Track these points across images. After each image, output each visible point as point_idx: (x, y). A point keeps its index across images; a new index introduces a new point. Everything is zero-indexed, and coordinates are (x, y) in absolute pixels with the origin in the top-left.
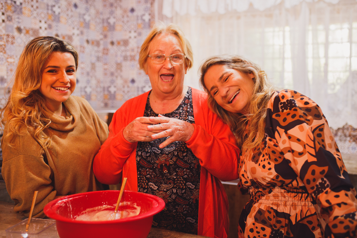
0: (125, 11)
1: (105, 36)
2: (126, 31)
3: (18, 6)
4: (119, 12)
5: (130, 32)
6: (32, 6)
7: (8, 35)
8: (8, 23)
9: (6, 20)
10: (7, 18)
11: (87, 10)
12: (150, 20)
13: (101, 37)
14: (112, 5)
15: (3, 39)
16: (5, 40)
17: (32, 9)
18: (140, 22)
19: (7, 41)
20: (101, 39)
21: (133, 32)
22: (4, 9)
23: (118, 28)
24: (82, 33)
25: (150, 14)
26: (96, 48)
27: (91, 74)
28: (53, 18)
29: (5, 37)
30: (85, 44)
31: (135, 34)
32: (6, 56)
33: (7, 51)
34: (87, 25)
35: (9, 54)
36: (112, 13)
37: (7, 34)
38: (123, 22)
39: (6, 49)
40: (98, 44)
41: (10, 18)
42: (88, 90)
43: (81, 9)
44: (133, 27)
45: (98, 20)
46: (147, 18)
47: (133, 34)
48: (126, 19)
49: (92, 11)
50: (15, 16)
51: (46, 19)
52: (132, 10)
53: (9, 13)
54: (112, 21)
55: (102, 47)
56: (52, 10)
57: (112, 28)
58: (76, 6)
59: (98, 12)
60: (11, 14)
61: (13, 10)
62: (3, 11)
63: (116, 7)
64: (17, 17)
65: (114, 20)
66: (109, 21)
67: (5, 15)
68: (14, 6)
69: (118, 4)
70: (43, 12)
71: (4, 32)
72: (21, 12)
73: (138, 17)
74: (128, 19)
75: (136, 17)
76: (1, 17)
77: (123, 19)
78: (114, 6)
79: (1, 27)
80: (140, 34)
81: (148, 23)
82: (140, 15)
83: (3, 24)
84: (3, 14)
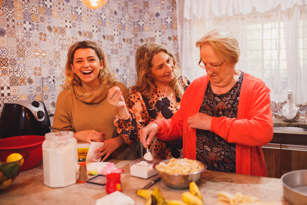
0: (152, 16)
1: (136, 35)
2: (152, 30)
3: (79, 15)
4: (146, 16)
5: (156, 32)
6: (88, 15)
8: (73, 28)
10: (73, 25)
11: (123, 16)
12: (171, 22)
13: (133, 36)
14: (141, 11)
16: (71, 41)
17: (88, 17)
18: (163, 23)
20: (133, 38)
21: (158, 32)
22: (70, 18)
23: (146, 28)
24: (120, 33)
25: (171, 18)
26: (129, 45)
27: (127, 65)
28: (101, 23)
30: (122, 42)
31: (160, 33)
34: (123, 27)
36: (141, 17)
37: (72, 36)
38: (150, 24)
40: (131, 42)
41: (74, 25)
42: (125, 77)
43: (119, 16)
44: (158, 27)
45: (131, 23)
46: (169, 20)
47: (158, 34)
48: (152, 22)
49: (127, 16)
51: (96, 25)
52: (158, 15)
53: (74, 21)
54: (141, 23)
55: (133, 44)
56: (100, 17)
57: (141, 29)
58: (116, 13)
59: (130, 17)
60: (75, 22)
61: (76, 19)
62: (70, 20)
63: (144, 13)
64: (78, 24)
65: (143, 23)
66: (139, 23)
67: (71, 22)
68: (76, 16)
69: (146, 10)
70: (95, 19)
71: (71, 35)
72: (81, 20)
73: (162, 20)
74: (154, 22)
75: (160, 20)
76: (69, 24)
77: (150, 22)
78: (143, 12)
79: (69, 32)
80: (164, 33)
81: (170, 24)
82: (163, 18)
83: (70, 30)
84: (70, 22)
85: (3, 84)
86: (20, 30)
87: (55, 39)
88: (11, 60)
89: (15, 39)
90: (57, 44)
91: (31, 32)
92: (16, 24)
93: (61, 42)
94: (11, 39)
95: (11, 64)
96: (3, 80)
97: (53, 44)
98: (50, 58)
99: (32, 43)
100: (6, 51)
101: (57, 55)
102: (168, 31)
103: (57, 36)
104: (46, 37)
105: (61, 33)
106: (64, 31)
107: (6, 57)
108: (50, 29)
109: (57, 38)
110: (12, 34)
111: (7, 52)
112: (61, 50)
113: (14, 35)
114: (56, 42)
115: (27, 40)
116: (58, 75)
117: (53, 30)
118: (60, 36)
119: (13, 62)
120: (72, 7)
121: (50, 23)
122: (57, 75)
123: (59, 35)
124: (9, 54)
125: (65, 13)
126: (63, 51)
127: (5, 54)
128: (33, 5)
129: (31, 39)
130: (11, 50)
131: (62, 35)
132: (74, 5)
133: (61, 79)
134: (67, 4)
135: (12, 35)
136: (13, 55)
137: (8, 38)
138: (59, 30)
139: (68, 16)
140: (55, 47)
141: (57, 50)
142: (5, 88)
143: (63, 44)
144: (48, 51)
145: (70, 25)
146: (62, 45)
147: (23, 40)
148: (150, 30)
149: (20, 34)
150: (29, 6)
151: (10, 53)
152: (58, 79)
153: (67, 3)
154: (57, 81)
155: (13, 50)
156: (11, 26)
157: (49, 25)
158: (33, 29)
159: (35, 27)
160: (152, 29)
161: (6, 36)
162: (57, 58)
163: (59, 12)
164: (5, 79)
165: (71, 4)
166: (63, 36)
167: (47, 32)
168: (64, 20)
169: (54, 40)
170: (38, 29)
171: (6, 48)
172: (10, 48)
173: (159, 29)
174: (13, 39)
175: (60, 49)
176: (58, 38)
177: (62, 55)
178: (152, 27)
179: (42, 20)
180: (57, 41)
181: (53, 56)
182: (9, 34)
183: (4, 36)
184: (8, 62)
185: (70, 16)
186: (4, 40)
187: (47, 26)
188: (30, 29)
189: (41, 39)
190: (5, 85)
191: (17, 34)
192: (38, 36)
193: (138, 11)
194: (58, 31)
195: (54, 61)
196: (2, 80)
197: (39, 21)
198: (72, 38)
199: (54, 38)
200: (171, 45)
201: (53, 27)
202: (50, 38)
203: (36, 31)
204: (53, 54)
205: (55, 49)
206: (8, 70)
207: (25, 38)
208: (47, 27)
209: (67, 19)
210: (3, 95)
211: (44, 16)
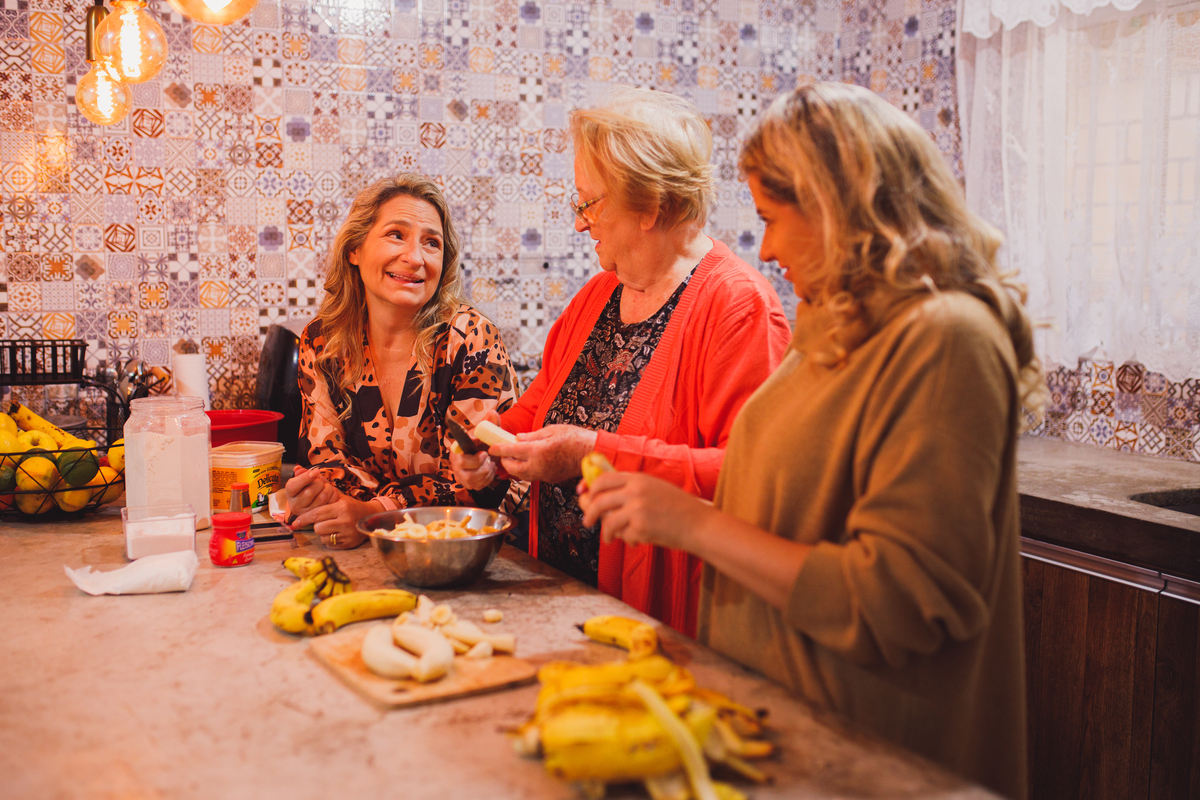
0: (894, 31)
2: (894, 88)
3: (577, 57)
4: (880, 34)
5: (905, 91)
6: (616, 53)
7: (549, 131)
9: (545, 96)
10: (549, 90)
12: (953, 50)
15: (537, 140)
16: (541, 144)
18: (929, 57)
19: (547, 146)
21: (911, 91)
22: (540, 69)
23: (877, 80)
28: (675, 74)
29: (542, 137)
31: (917, 98)
32: (543, 180)
33: (546, 170)
35: (551, 175)
36: (863, 38)
37: (545, 128)
38: (889, 63)
39: (541, 165)
41: (555, 91)
44: (911, 75)
46: (946, 44)
47: (912, 98)
48: (895, 54)
49: (806, 40)
50: (568, 84)
51: (653, 81)
52: (912, 25)
53: (554, 79)
54: (862, 62)
56: (673, 55)
58: (748, 33)
59: (824, 41)
60: (559, 81)
61: (565, 69)
62: (539, 74)
63: (874, 22)
64: (574, 84)
65: (868, 60)
66: (858, 62)
67: (545, 84)
68: (566, 59)
69: (879, 12)
70: (645, 64)
71: (539, 124)
72: (585, 72)
73: (924, 43)
74: (900, 53)
75: (920, 44)
76: (531, 89)
77: (890, 56)
78: (870, 19)
79: (532, 115)
80: (928, 97)
81: (949, 61)
82: (929, 38)
83: (540, 106)
84: (539, 82)
85: (296, 271)
86: (354, 121)
87: (475, 141)
88: (321, 206)
89: (337, 147)
90: (483, 155)
91: (390, 123)
92: (341, 104)
93: (498, 149)
94: (324, 146)
95: (322, 218)
96: (296, 260)
97: (470, 154)
98: (455, 197)
99: (392, 154)
100: (308, 181)
101: (483, 189)
102: (941, 86)
103: (483, 131)
104: (444, 134)
105: (502, 121)
106: (515, 113)
107: (308, 198)
108: (459, 109)
109: (483, 136)
110: (327, 132)
111: (310, 184)
112: (498, 174)
113: (335, 136)
114: (480, 148)
115: (375, 148)
116: (484, 249)
117: (472, 111)
118: (496, 128)
119: (328, 212)
120: (548, 34)
121: (458, 91)
122: (478, 250)
123: (492, 127)
124: (315, 191)
125: (518, 55)
126: (508, 175)
127: (304, 188)
128: (400, 44)
129: (390, 143)
130: (325, 177)
131: (503, 126)
132: (558, 26)
133: (495, 265)
134: (530, 25)
135: (327, 137)
136: (330, 193)
137: (317, 146)
138: (492, 112)
139: (531, 64)
140: (475, 163)
141: (483, 172)
142: (302, 283)
143: (507, 153)
144: (449, 178)
145: (539, 90)
146: (502, 158)
147: (364, 149)
148: (889, 88)
149: (354, 132)
150: (387, 49)
151: (320, 188)
152: (484, 261)
153: (527, 22)
154: (476, 268)
155: (330, 177)
156: (326, 111)
157: (458, 98)
158: (399, 113)
159: (407, 107)
160: (895, 81)
161: (309, 139)
162: (483, 197)
163: (495, 54)
164: (301, 258)
165: (544, 24)
166: (508, 128)
167: (449, 119)
168: (514, 76)
169: (472, 144)
170: (414, 114)
171: (308, 172)
172: (321, 173)
173: (915, 79)
174: (330, 146)
175: (494, 170)
176: (487, 136)
177: (500, 187)
178: (894, 75)
179: (432, 83)
180: (484, 145)
181: (468, 192)
182: (318, 135)
183: (303, 140)
184: (314, 212)
185: (538, 64)
186: (302, 150)
187: (448, 100)
188: (389, 116)
189: (424, 141)
190: (301, 275)
191: (343, 131)
192: (416, 133)
193: (854, 14)
194: (489, 112)
195: (469, 208)
196: (292, 262)
197: (421, 88)
198: (546, 132)
199: (475, 135)
200: (950, 141)
201: (472, 101)
202: (458, 136)
203: (407, 118)
204: (468, 184)
205: (475, 171)
206: (313, 235)
207: (371, 142)
208: (449, 106)
209: (525, 74)
210: (293, 302)
211: (438, 72)
